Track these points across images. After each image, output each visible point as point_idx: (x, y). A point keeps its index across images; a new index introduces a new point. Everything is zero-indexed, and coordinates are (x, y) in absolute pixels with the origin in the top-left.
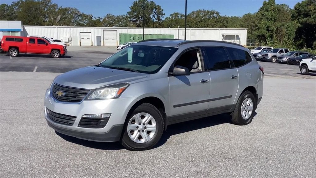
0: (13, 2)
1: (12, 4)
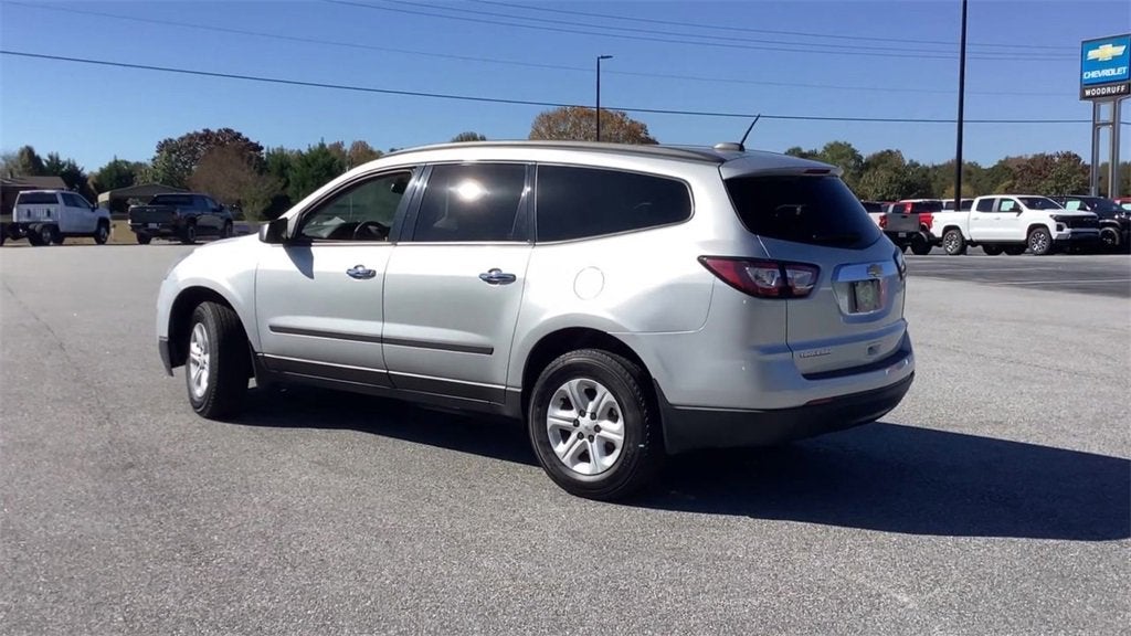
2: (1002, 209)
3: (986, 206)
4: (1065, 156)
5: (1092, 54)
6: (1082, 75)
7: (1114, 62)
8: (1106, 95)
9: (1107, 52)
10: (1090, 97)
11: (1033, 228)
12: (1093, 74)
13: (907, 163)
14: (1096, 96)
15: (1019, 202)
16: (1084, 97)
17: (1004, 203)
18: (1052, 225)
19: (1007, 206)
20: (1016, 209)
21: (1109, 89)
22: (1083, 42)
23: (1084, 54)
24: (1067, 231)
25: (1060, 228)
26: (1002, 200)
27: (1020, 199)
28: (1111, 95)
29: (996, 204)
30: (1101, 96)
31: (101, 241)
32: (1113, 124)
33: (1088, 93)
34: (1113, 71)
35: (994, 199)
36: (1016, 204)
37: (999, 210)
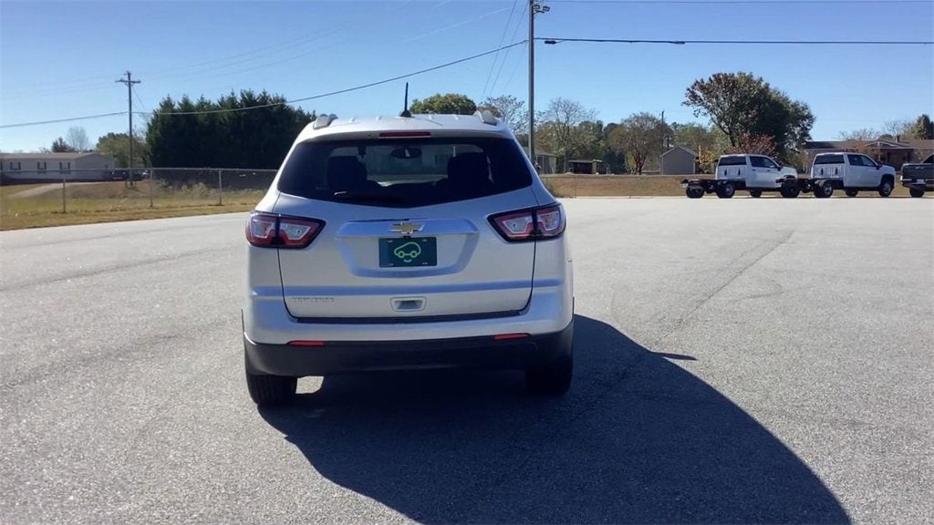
31: (884, 194)
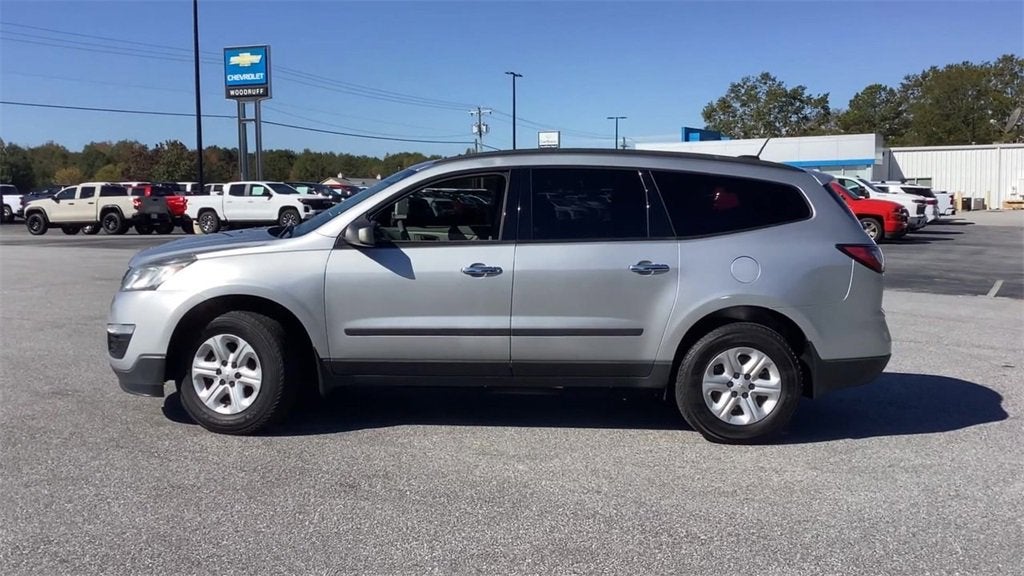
0: (907, 78)
1: (905, 82)
2: (254, 193)
3: (237, 191)
4: (173, 144)
5: (234, 60)
6: (226, 78)
7: (252, 68)
8: (248, 96)
9: (245, 59)
10: (234, 97)
11: (284, 210)
12: (236, 77)
13: (7, 145)
14: (239, 96)
15: (268, 187)
16: (229, 96)
17: (254, 188)
18: (300, 207)
19: (258, 191)
20: (267, 193)
21: (250, 91)
22: (225, 49)
23: (226, 60)
24: (312, 212)
25: (306, 210)
26: (253, 186)
27: (269, 185)
28: (252, 96)
29: (247, 189)
30: (244, 96)
32: (255, 120)
33: (232, 93)
34: (253, 75)
35: (244, 186)
36: (265, 189)
37: (251, 194)
